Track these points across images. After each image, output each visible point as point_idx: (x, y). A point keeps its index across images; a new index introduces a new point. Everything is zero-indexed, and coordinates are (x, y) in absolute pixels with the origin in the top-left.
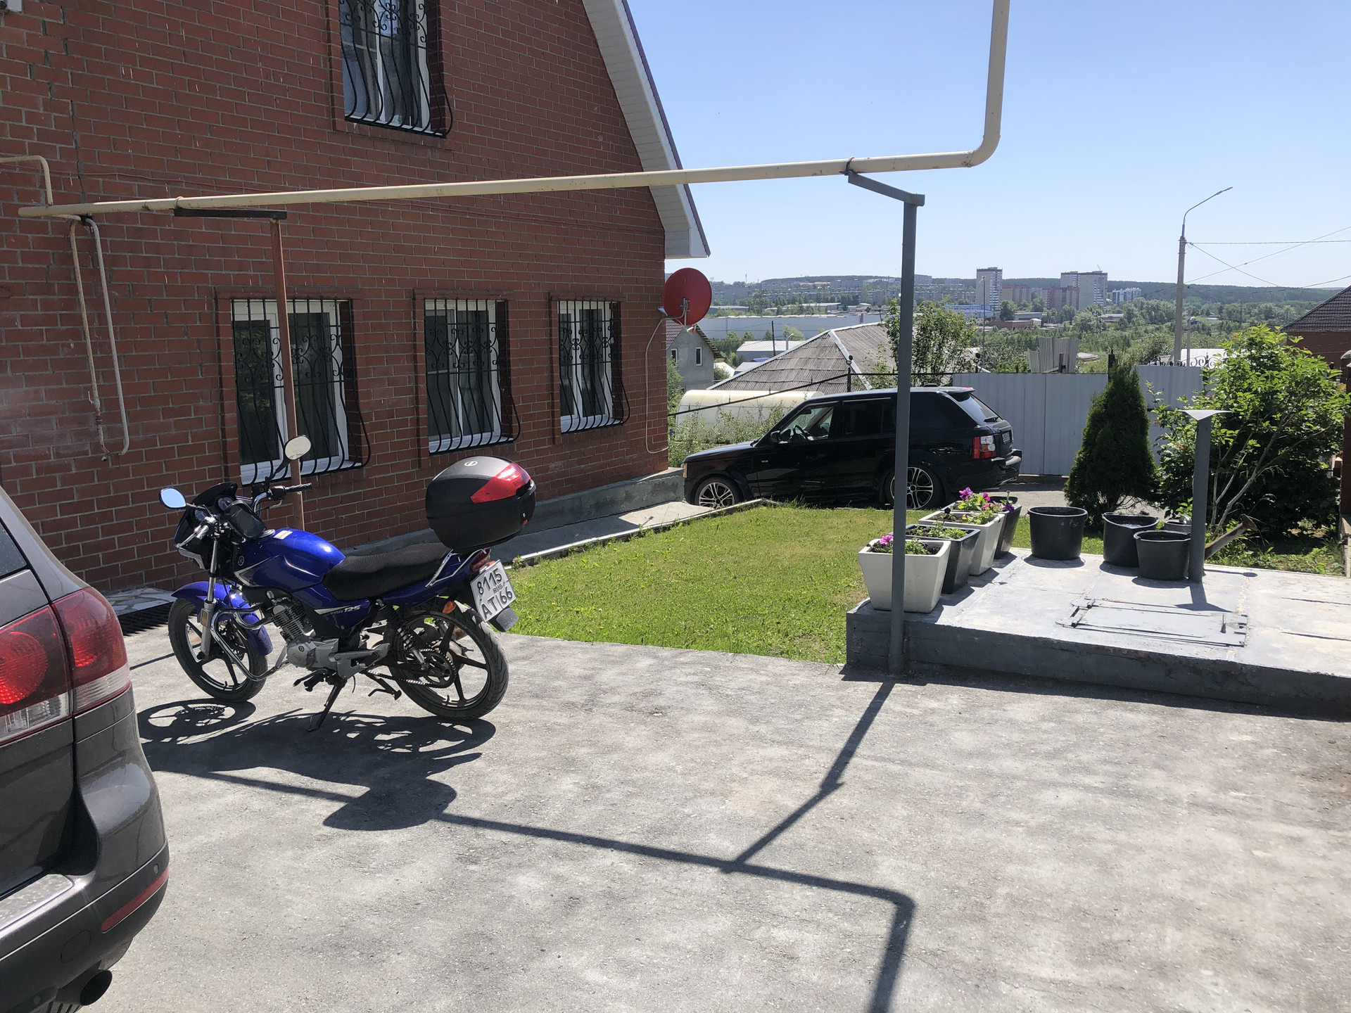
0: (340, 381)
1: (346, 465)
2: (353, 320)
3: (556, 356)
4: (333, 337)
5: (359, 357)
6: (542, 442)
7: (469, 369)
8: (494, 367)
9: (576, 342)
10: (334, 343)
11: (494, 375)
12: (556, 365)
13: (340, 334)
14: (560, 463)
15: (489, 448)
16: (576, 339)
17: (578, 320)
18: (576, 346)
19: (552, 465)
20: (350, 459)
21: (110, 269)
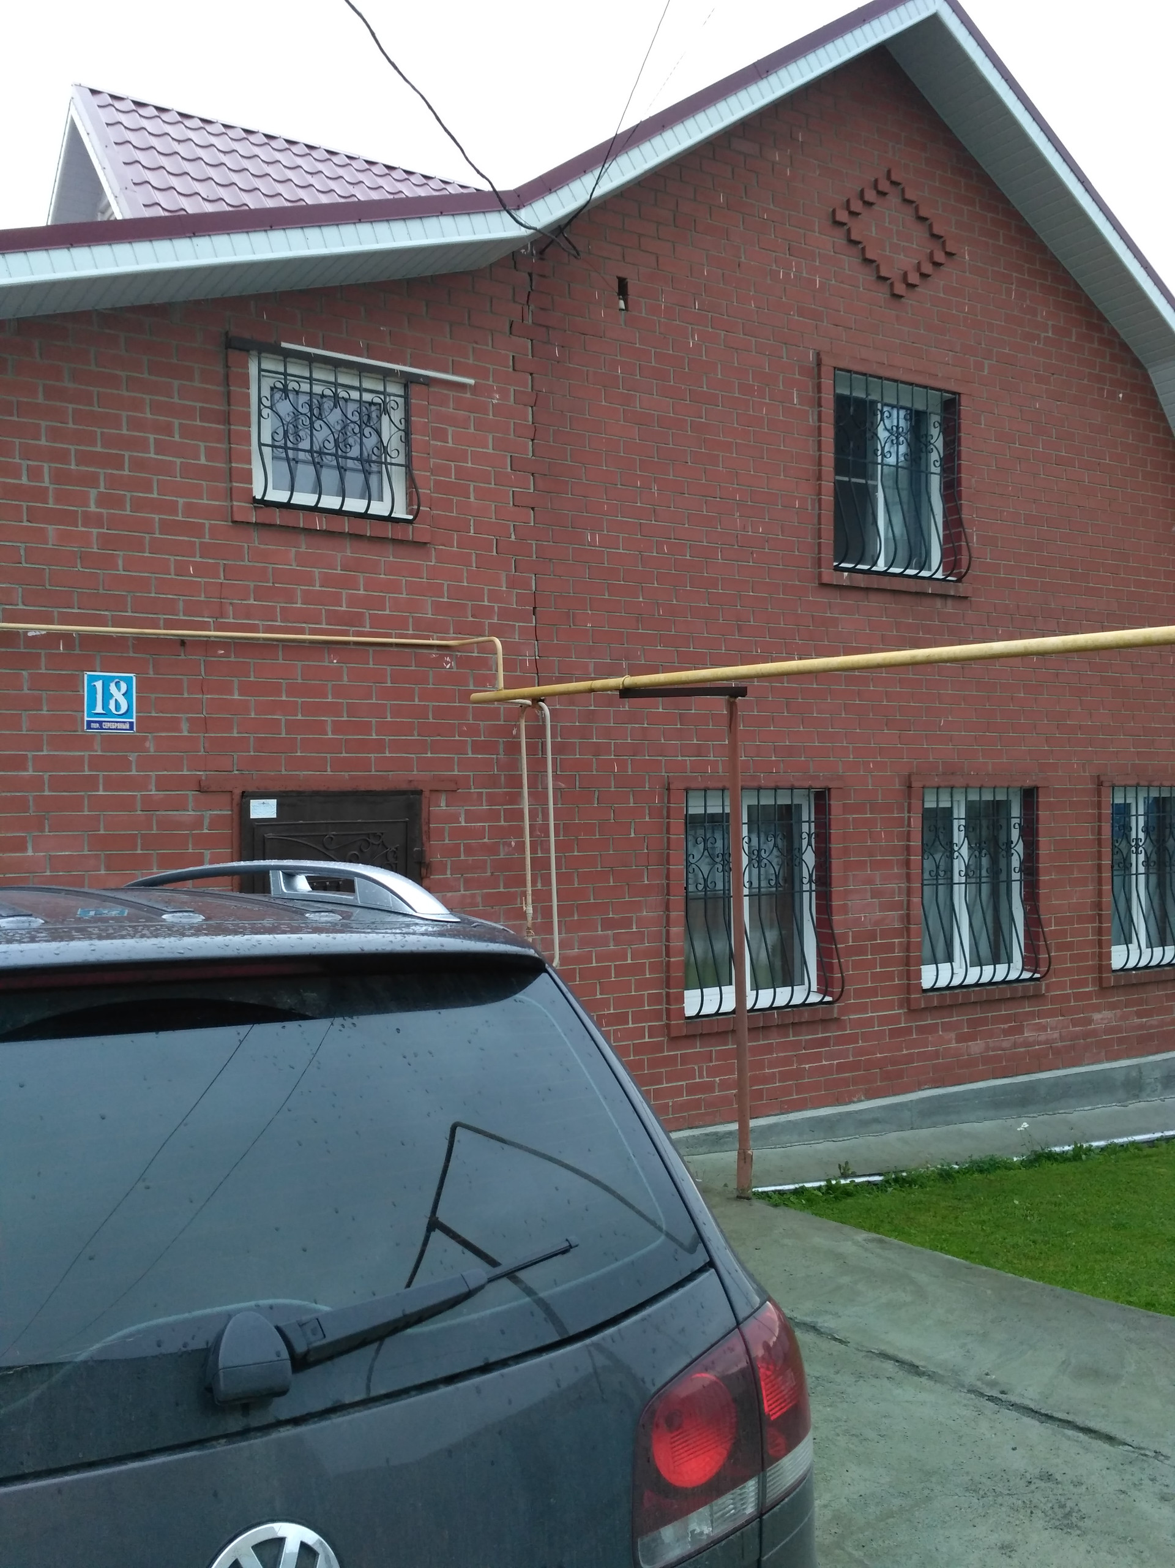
0: (811, 891)
1: (815, 998)
2: (830, 814)
3: (1106, 862)
4: (805, 835)
5: (836, 863)
6: (1083, 983)
7: (980, 877)
8: (1016, 876)
9: (1137, 844)
10: (805, 843)
11: (1016, 887)
12: (1106, 875)
13: (813, 831)
14: (1107, 1014)
15: (1004, 986)
16: (1137, 839)
17: (1134, 819)
18: (1137, 849)
19: (1097, 1016)
20: (819, 991)
21: (558, 757)
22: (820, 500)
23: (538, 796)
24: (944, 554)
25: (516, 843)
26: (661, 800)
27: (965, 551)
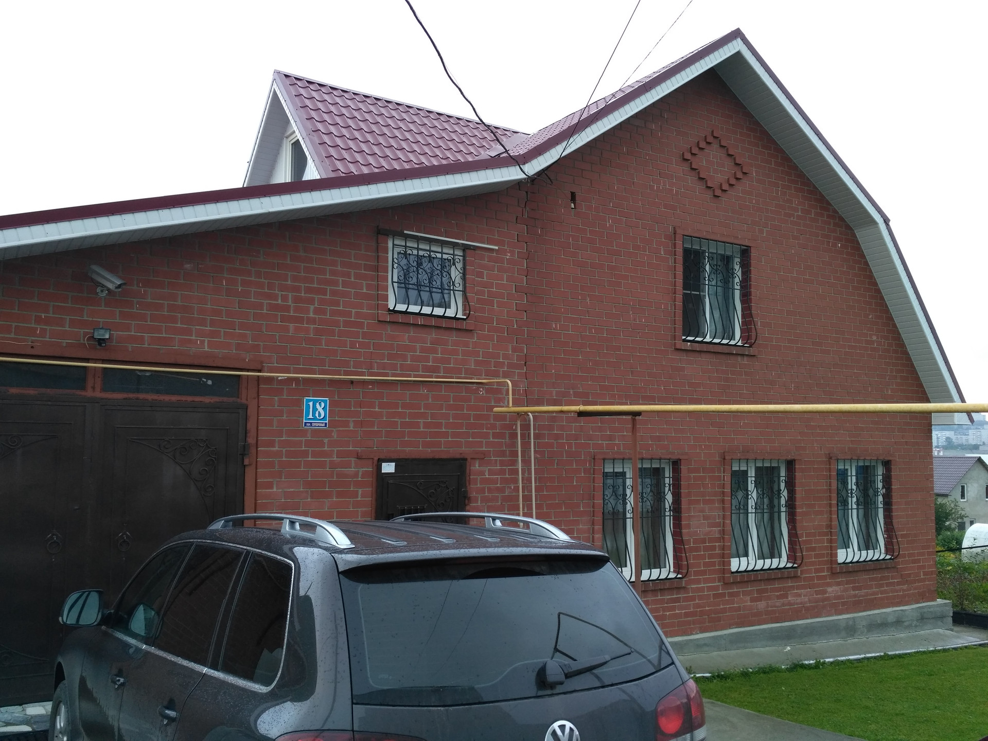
0: (670, 516)
1: (672, 575)
2: (680, 474)
3: (834, 502)
4: (667, 485)
5: (684, 500)
6: (822, 570)
7: (763, 509)
8: (783, 509)
9: (851, 492)
10: (667, 489)
11: (783, 515)
12: (834, 509)
13: (671, 483)
14: (835, 588)
15: (777, 571)
16: (851, 489)
17: (849, 478)
18: (851, 495)
19: (829, 589)
20: (674, 571)
21: (537, 441)
22: (675, 305)
23: (526, 462)
24: (742, 331)
25: (514, 487)
26: (590, 464)
27: (753, 330)
